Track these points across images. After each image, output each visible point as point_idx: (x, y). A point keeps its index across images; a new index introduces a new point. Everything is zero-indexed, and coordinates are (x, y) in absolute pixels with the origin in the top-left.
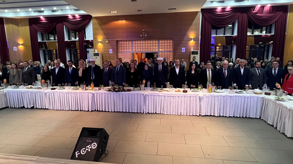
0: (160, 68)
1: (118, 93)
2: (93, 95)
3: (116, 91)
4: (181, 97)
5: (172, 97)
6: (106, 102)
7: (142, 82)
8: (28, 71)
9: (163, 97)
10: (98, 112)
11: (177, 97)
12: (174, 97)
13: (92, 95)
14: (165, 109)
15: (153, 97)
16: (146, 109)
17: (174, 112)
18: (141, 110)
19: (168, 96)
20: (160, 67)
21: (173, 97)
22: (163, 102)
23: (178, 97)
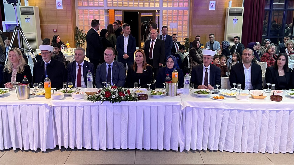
1: (117, 104)
2: (52, 110)
4: (270, 111)
5: (249, 112)
6: (87, 127)
9: (227, 113)
10: (65, 152)
11: (261, 112)
12: (254, 113)
13: (48, 111)
14: (231, 141)
15: (202, 114)
16: (185, 141)
17: (252, 147)
18: (174, 143)
19: (239, 111)
21: (251, 111)
22: (225, 125)
23: (264, 111)
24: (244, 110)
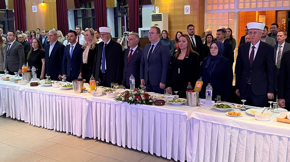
0: (253, 51)
1: (133, 105)
2: (90, 103)
3: (131, 102)
7: (193, 85)
8: (14, 48)
9: (236, 132)
10: (98, 143)
12: (268, 137)
15: (209, 128)
18: (181, 155)
19: (250, 132)
20: (254, 47)
21: (264, 135)
24: (255, 132)
